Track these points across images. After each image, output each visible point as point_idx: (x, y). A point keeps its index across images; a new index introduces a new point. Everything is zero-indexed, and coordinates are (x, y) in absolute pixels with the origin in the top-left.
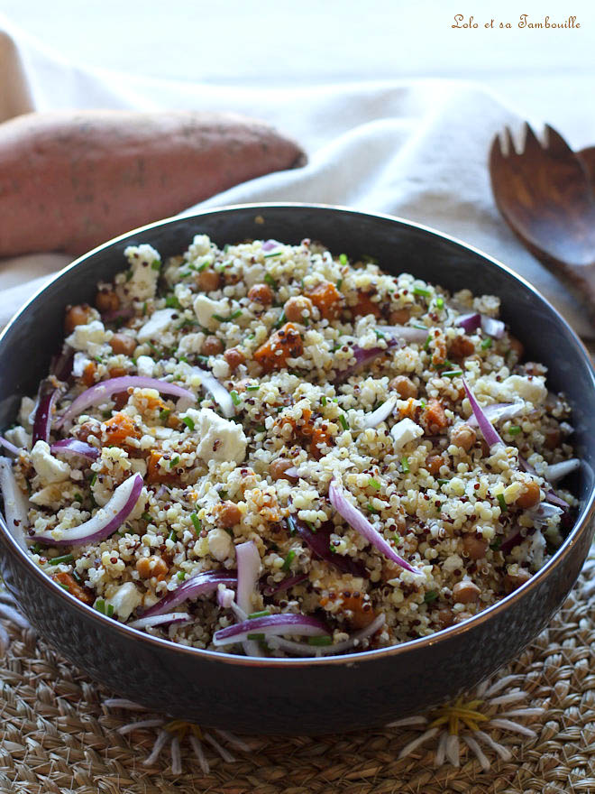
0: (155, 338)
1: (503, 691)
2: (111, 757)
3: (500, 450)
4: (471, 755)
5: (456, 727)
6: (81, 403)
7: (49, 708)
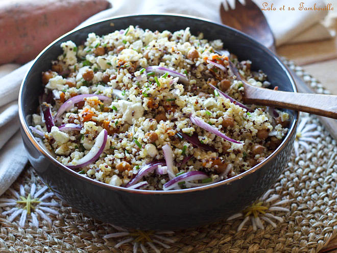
1: (269, 197)
4: (267, 224)
5: (256, 214)
6: (62, 110)
7: (80, 244)
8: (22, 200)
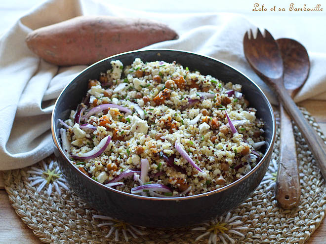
0: (119, 92)
1: (234, 221)
2: (94, 234)
3: (236, 135)
4: (221, 241)
8: (47, 172)
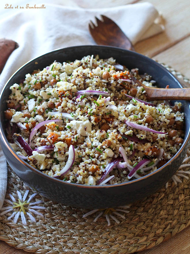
0: (34, 109)
2: (98, 229)
4: (182, 178)
7: (71, 226)
8: (16, 205)
